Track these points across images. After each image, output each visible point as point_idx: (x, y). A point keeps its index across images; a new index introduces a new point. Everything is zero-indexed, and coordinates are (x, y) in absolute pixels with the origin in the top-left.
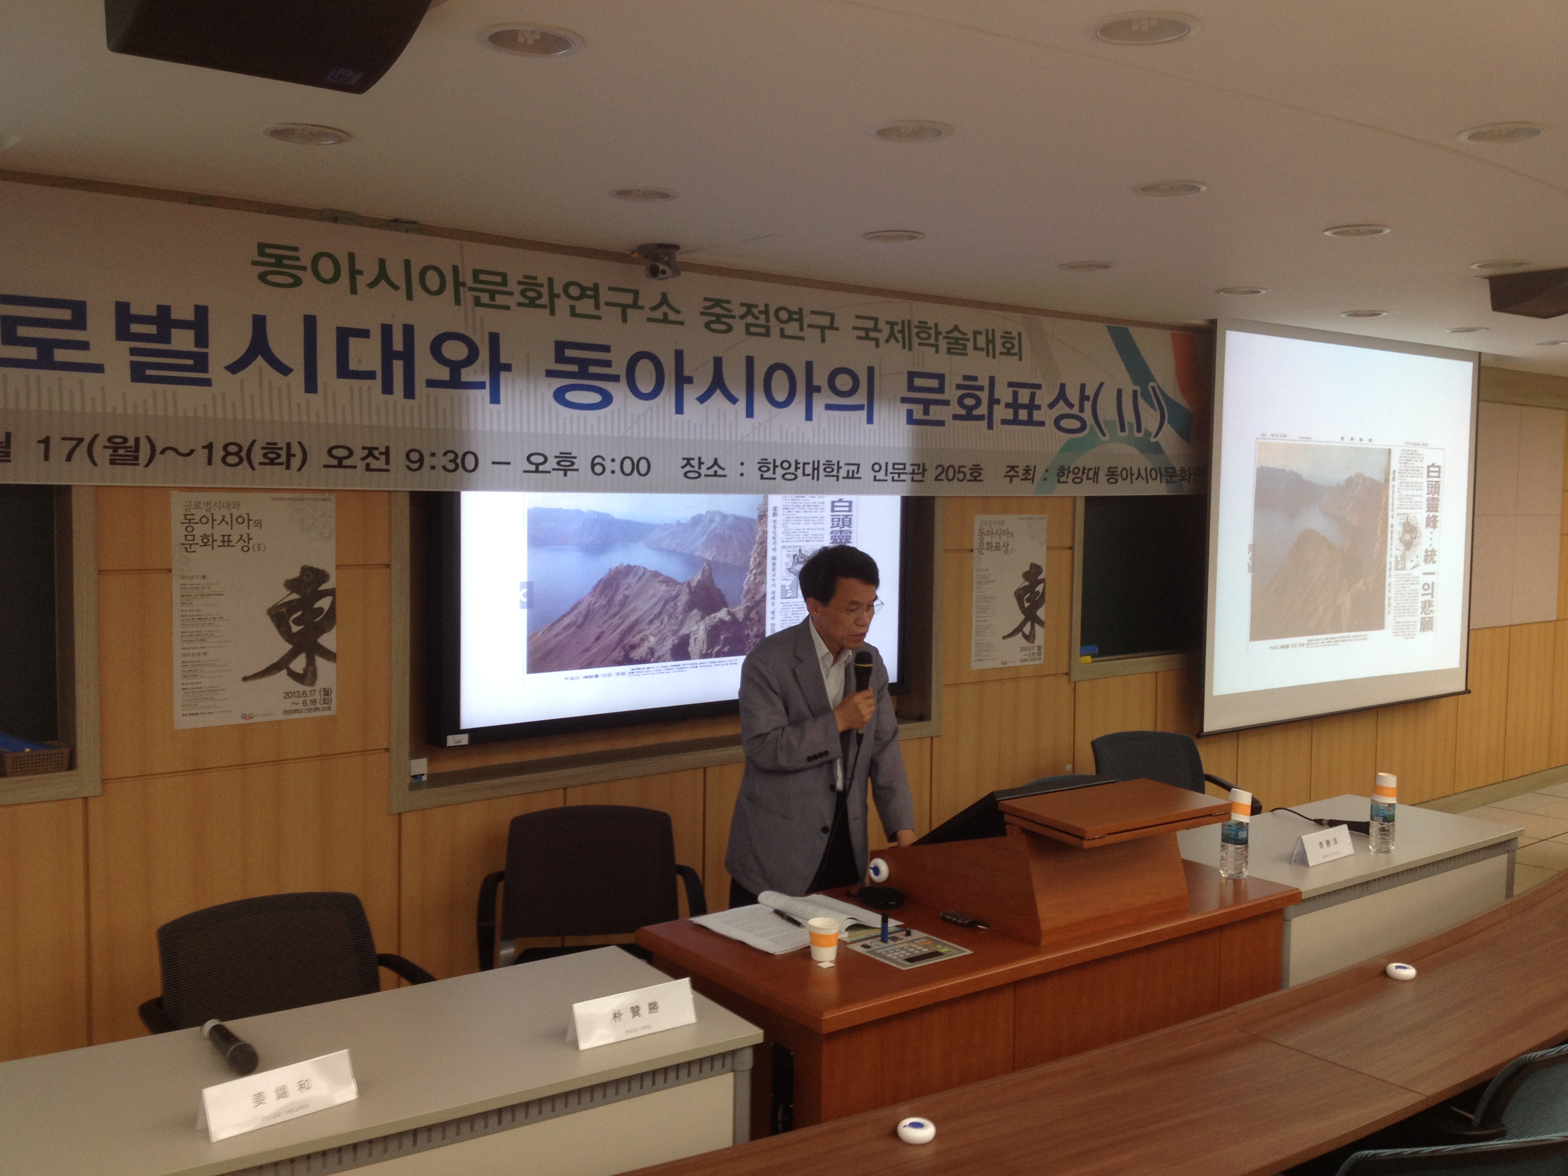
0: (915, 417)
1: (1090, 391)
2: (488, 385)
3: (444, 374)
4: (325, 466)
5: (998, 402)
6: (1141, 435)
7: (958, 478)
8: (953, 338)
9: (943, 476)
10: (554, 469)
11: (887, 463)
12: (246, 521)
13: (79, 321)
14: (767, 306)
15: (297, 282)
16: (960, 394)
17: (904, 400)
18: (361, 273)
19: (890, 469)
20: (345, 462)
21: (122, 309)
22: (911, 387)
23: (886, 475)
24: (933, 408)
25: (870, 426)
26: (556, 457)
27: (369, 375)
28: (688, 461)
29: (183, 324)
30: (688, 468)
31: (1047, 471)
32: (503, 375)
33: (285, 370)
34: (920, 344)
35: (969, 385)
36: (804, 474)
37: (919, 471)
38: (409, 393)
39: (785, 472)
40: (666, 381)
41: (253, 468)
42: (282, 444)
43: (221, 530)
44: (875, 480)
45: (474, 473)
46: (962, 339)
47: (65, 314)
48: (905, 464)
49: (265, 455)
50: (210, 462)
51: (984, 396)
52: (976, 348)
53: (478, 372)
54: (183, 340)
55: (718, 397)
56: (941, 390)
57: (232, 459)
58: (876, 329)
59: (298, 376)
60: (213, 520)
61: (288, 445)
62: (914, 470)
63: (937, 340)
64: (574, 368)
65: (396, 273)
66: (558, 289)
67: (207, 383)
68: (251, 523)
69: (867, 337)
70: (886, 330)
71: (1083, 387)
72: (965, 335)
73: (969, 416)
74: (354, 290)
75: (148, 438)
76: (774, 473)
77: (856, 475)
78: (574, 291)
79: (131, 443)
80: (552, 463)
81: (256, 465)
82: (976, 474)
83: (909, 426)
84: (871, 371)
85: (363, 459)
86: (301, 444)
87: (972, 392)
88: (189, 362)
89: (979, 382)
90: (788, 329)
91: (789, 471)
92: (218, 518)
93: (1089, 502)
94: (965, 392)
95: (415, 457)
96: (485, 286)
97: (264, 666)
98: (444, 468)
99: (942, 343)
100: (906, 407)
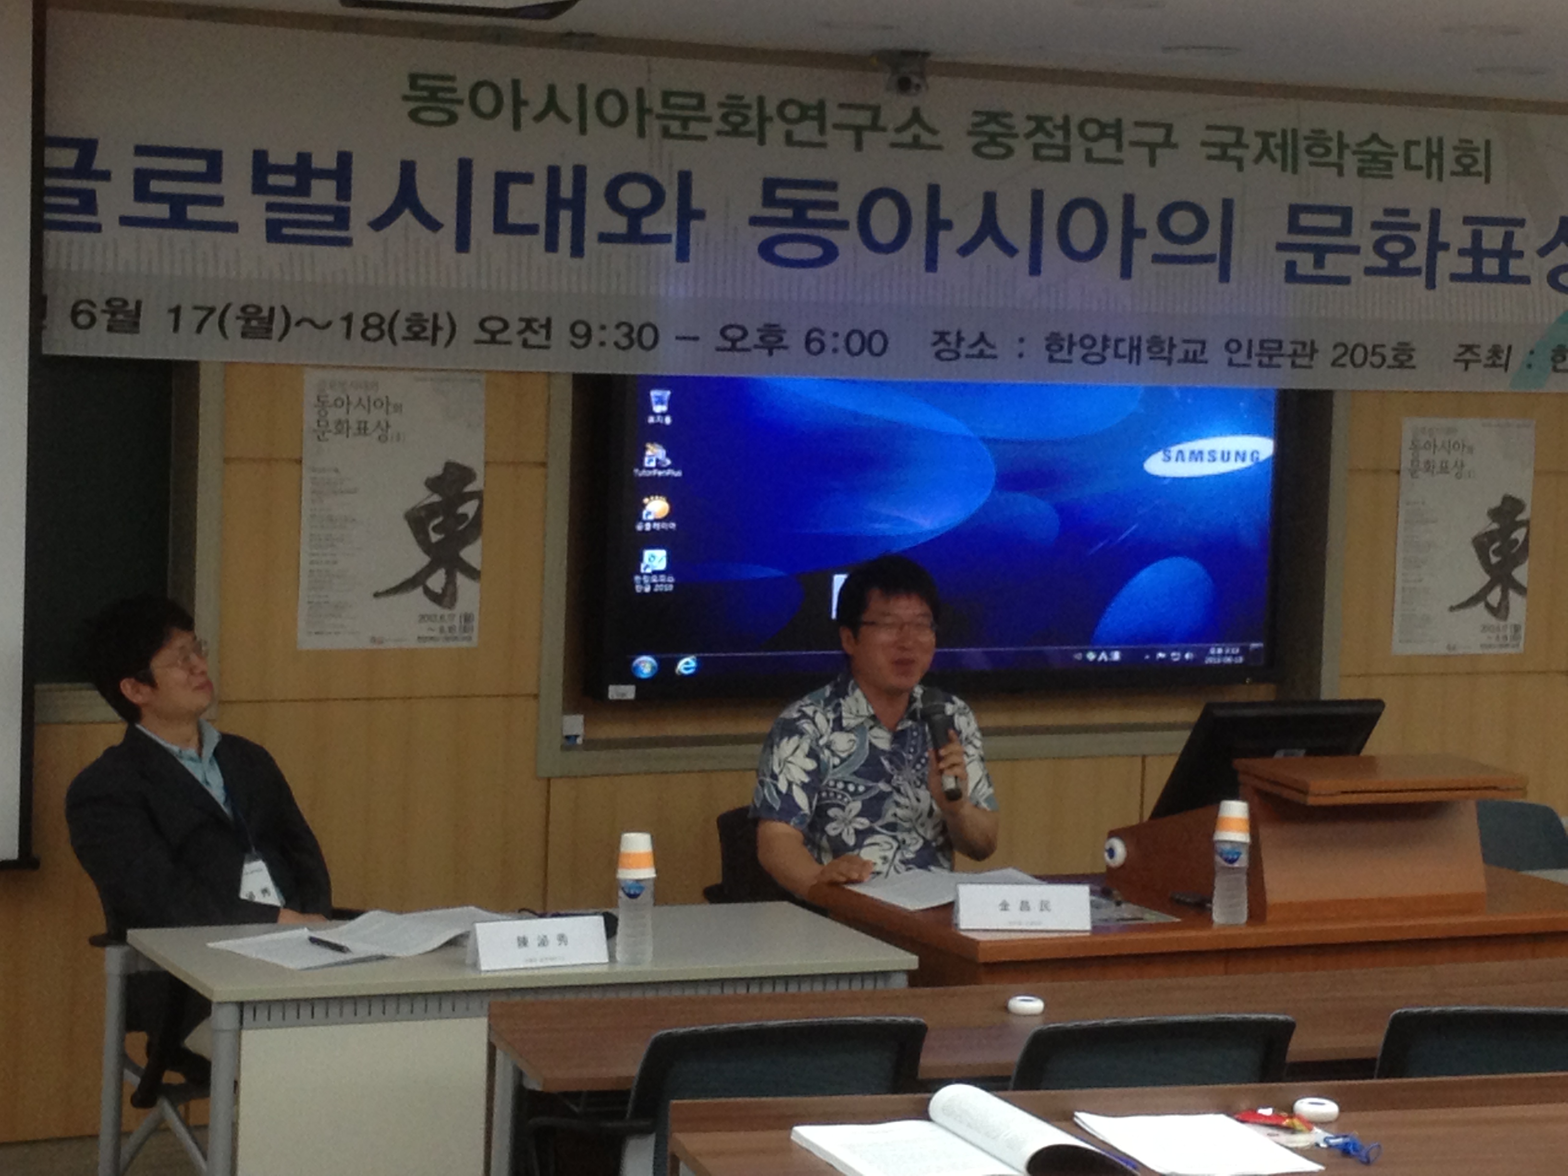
0: (1300, 271)
2: (674, 238)
3: (620, 225)
4: (478, 342)
5: (1445, 247)
7: (1371, 363)
8: (1369, 153)
9: (1346, 359)
10: (755, 346)
11: (1250, 342)
12: (385, 405)
13: (214, 174)
14: (1067, 118)
15: (452, 118)
16: (1377, 237)
17: (1281, 247)
18: (526, 103)
19: (1255, 348)
20: (499, 337)
21: (260, 157)
22: (1293, 227)
23: (1249, 358)
24: (1330, 258)
25: (1223, 284)
26: (759, 330)
28: (942, 336)
29: (324, 174)
30: (942, 346)
31: (1532, 352)
32: (695, 227)
33: (433, 225)
34: (1312, 164)
35: (1396, 224)
36: (1116, 354)
37: (1304, 351)
38: (577, 250)
39: (1085, 351)
40: (913, 227)
41: (396, 343)
42: (427, 314)
43: (356, 415)
44: (1230, 362)
45: (654, 351)
46: (1385, 154)
47: (200, 166)
48: (1280, 342)
49: (410, 329)
50: (348, 337)
51: (1421, 239)
52: (1408, 165)
53: (664, 222)
54: (323, 192)
55: (988, 250)
56: (1346, 229)
57: (372, 333)
58: (1239, 144)
59: (449, 235)
60: (348, 404)
61: (435, 317)
62: (1295, 350)
63: (1340, 156)
64: (788, 213)
65: (569, 103)
66: (771, 110)
67: (346, 242)
68: (391, 409)
69: (1223, 157)
70: (1256, 144)
72: (1392, 147)
73: (1394, 268)
74: (517, 126)
75: (283, 307)
76: (1070, 352)
77: (1198, 356)
78: (792, 112)
79: (266, 313)
80: (753, 339)
81: (399, 337)
82: (1403, 356)
83: (1288, 285)
84: (1228, 207)
85: (521, 332)
86: (449, 315)
87: (1401, 233)
88: (329, 218)
89: (1414, 218)
90: (1099, 150)
91: (1094, 350)
92: (354, 399)
94: (1387, 233)
95: (581, 330)
96: (676, 112)
97: (397, 579)
98: (617, 344)
99: (1349, 161)
100: (1284, 257)
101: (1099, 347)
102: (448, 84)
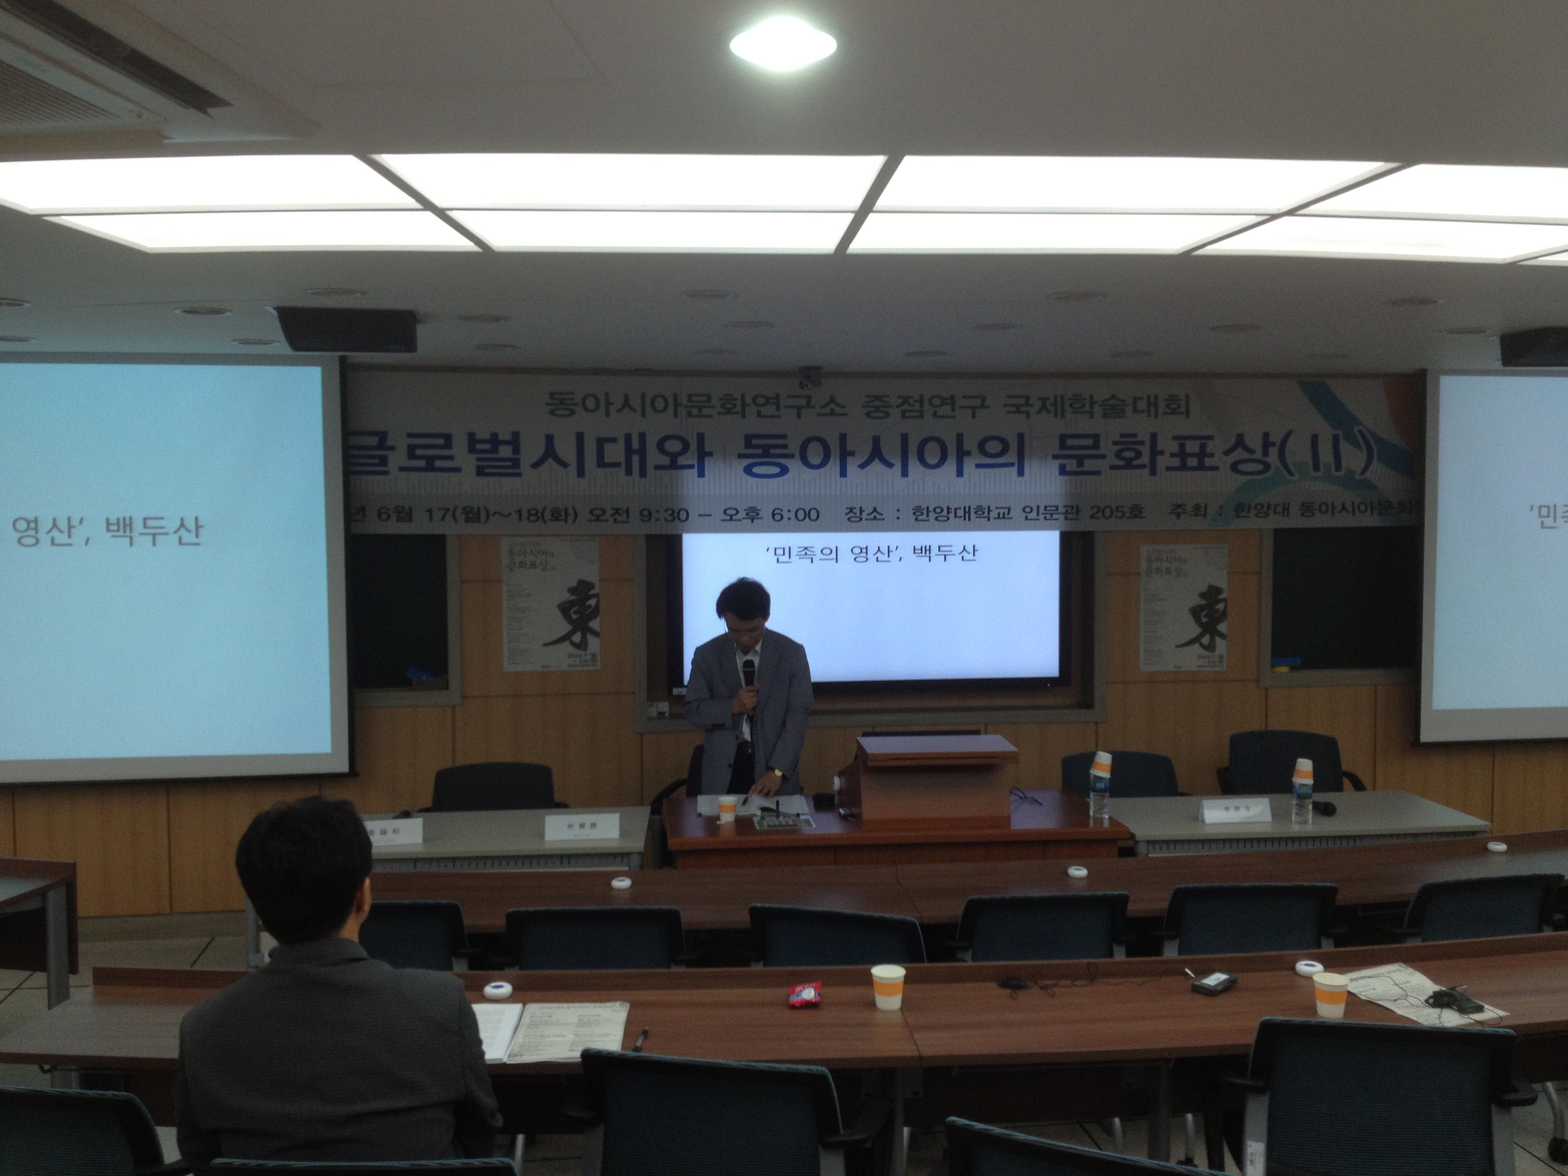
0: (1068, 469)
1: (1276, 437)
2: (696, 466)
3: (666, 461)
4: (589, 520)
5: (1162, 453)
6: (1342, 473)
7: (1117, 517)
8: (1108, 405)
9: (1099, 515)
10: (743, 518)
11: (1038, 507)
12: (544, 553)
14: (921, 396)
15: (573, 413)
16: (1117, 449)
17: (1055, 457)
18: (612, 404)
19: (1042, 510)
20: (601, 518)
21: (471, 436)
22: (1063, 446)
23: (1038, 515)
24: (1087, 462)
25: (1021, 478)
26: (745, 510)
27: (618, 465)
28: (851, 510)
29: (505, 443)
30: (851, 515)
31: (1221, 507)
32: (707, 460)
33: (565, 465)
34: (1073, 413)
35: (1128, 442)
36: (955, 516)
37: (1072, 511)
38: (643, 474)
39: (937, 515)
40: (832, 454)
41: (545, 523)
42: (563, 508)
43: (530, 559)
44: (1026, 518)
45: (686, 522)
46: (1120, 405)
47: (441, 441)
48: (1057, 507)
49: (552, 515)
50: (520, 519)
51: (1146, 450)
52: (1135, 410)
53: (690, 458)
54: (506, 451)
55: (877, 465)
56: (1096, 446)
57: (532, 518)
58: (1027, 404)
59: (573, 469)
60: (526, 553)
61: (566, 509)
62: (1067, 511)
63: (1092, 407)
64: (759, 451)
65: (636, 403)
66: (748, 400)
67: (520, 475)
68: (548, 555)
69: (1018, 411)
70: (1038, 404)
71: (1266, 435)
72: (1124, 401)
73: (1129, 465)
74: (608, 414)
75: (485, 508)
76: (928, 516)
77: (1006, 515)
78: (761, 401)
79: (476, 510)
80: (742, 514)
81: (547, 521)
82: (1137, 512)
83: (1061, 477)
84: (1021, 437)
85: (612, 515)
86: (573, 508)
87: (1132, 446)
88: (510, 464)
89: (1139, 439)
90: (941, 411)
91: (942, 514)
92: (528, 550)
93: (1278, 533)
94: (1123, 446)
95: (646, 513)
96: (695, 404)
97: (555, 637)
98: (666, 520)
99: (1097, 410)
100: (1058, 462)
101: (945, 513)
102: (573, 396)
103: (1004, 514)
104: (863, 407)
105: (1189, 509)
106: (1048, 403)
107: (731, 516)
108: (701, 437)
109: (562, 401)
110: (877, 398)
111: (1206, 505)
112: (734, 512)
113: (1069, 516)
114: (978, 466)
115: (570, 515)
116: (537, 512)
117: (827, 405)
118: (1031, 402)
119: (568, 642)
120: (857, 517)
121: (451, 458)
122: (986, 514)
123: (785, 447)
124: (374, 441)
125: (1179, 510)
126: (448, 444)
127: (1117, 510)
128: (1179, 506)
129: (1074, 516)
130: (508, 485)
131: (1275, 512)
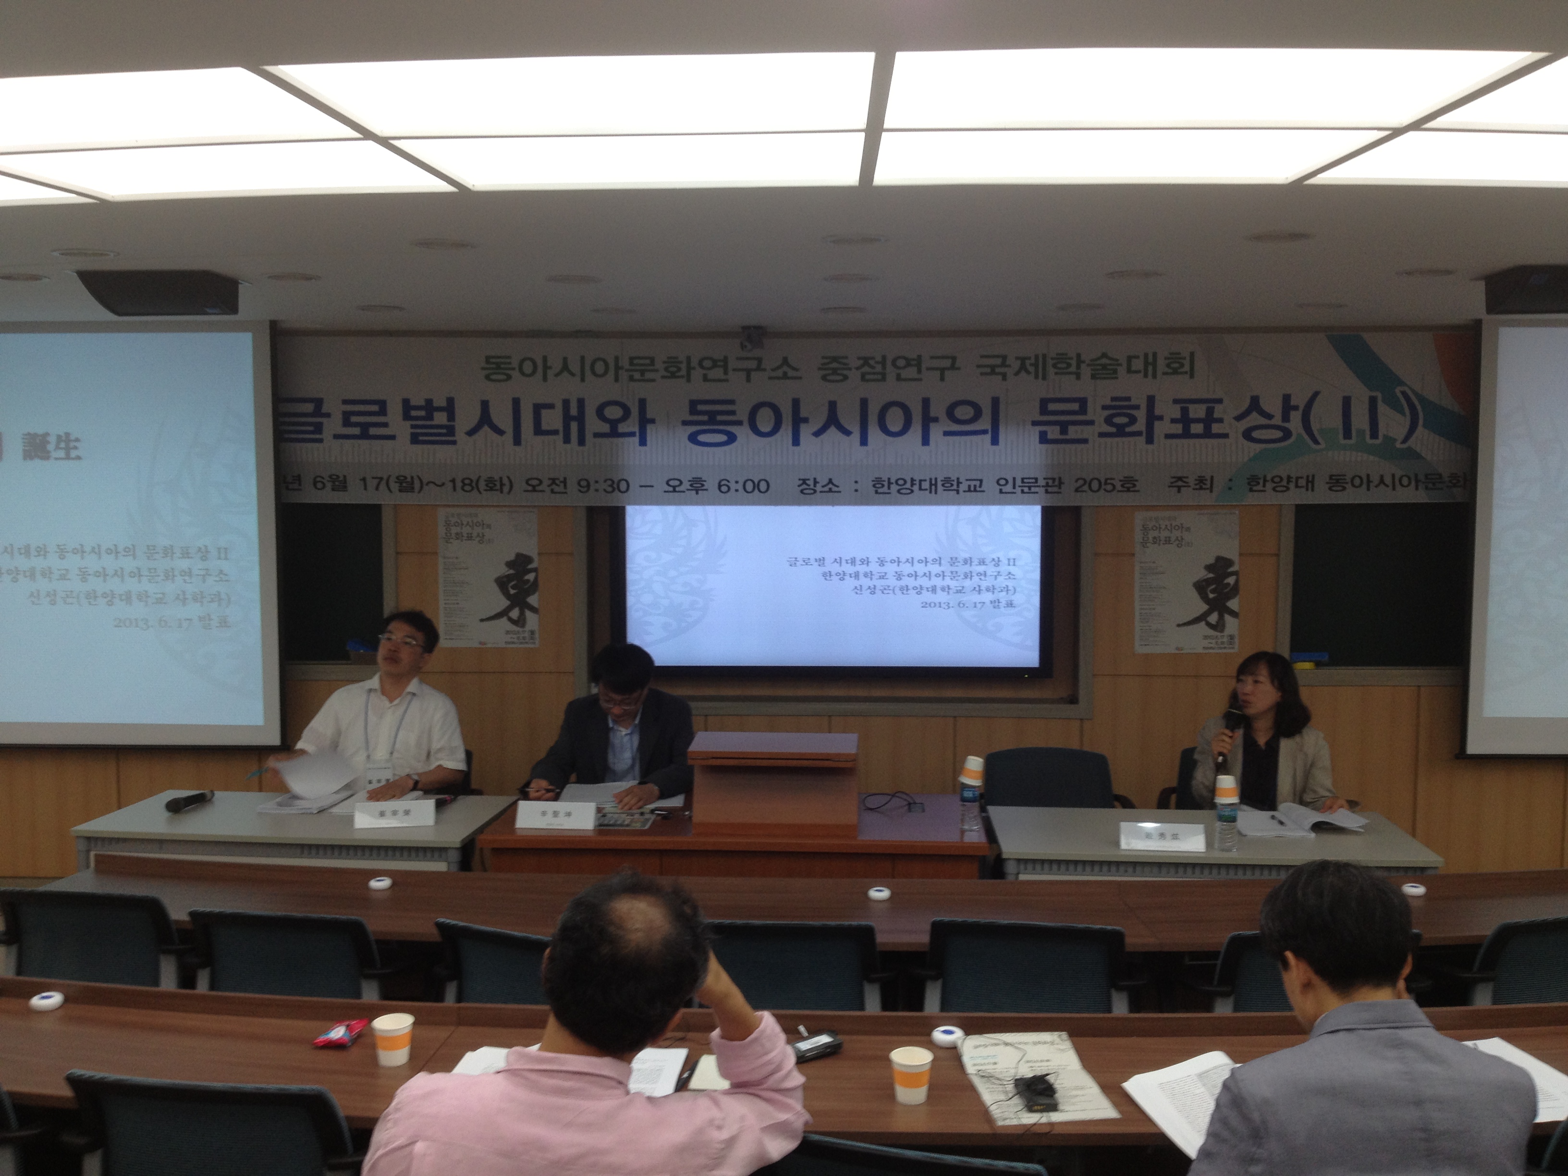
0: (1050, 436)
1: (1299, 400)
2: (638, 434)
4: (525, 491)
5: (1161, 418)
6: (1379, 441)
7: (1105, 490)
8: (1098, 365)
9: (1086, 488)
10: (687, 490)
11: (1014, 479)
12: (482, 525)
14: (884, 358)
15: (509, 377)
16: (1108, 414)
17: (1035, 423)
18: (550, 368)
19: (1019, 482)
20: (537, 488)
22: (1044, 411)
23: (1014, 488)
24: (1072, 428)
25: (995, 447)
26: (690, 481)
27: (555, 432)
28: (804, 481)
29: (440, 409)
30: (804, 487)
31: (1230, 480)
32: (650, 428)
33: (501, 432)
34: (1056, 374)
35: (1120, 406)
36: (920, 489)
37: (1054, 484)
38: (582, 442)
39: (900, 487)
40: (784, 422)
41: (480, 493)
42: (496, 478)
43: (466, 530)
44: (1001, 492)
45: (628, 494)
46: (1110, 365)
47: (376, 408)
48: (1036, 479)
49: (487, 485)
50: (455, 489)
51: (1141, 415)
52: (1129, 371)
53: (631, 425)
54: (440, 418)
55: (833, 431)
56: (1083, 410)
57: (467, 488)
58: (1004, 364)
59: (509, 437)
60: (462, 525)
61: (501, 478)
62: (1047, 483)
63: (1078, 367)
64: (705, 418)
65: (575, 367)
66: (694, 363)
67: (453, 443)
68: (485, 527)
69: (993, 372)
70: (1016, 365)
71: (1287, 398)
72: (1117, 360)
73: (1121, 432)
75: (418, 477)
76: (889, 488)
77: (978, 489)
78: (708, 364)
79: (409, 479)
80: (686, 485)
81: (481, 490)
82: (1129, 485)
83: (1041, 446)
84: (995, 402)
85: (549, 486)
86: (508, 478)
87: (1125, 411)
88: (444, 431)
89: (1134, 402)
90: (905, 374)
91: (904, 487)
92: (465, 523)
93: (1301, 510)
94: (1115, 411)
95: (584, 483)
96: (638, 368)
97: (493, 613)
98: (605, 490)
99: (1086, 371)
100: (1038, 429)
101: (908, 485)
102: (508, 361)
103: (975, 486)
104: (820, 369)
105: (1192, 481)
106: (1028, 362)
107: (674, 487)
108: (642, 403)
109: (498, 366)
110: (835, 359)
111: (1212, 478)
112: (677, 483)
113: (1050, 489)
114: (946, 434)
115: (504, 485)
116: (471, 481)
117: (778, 368)
118: (1008, 363)
119: (505, 619)
120: (810, 489)
121: (385, 425)
122: (955, 487)
123: (733, 413)
124: (309, 408)
125: (1180, 483)
126: (383, 411)
127: (1106, 484)
128: (1180, 479)
129: (1056, 489)
130: (442, 453)
131: (1297, 486)
